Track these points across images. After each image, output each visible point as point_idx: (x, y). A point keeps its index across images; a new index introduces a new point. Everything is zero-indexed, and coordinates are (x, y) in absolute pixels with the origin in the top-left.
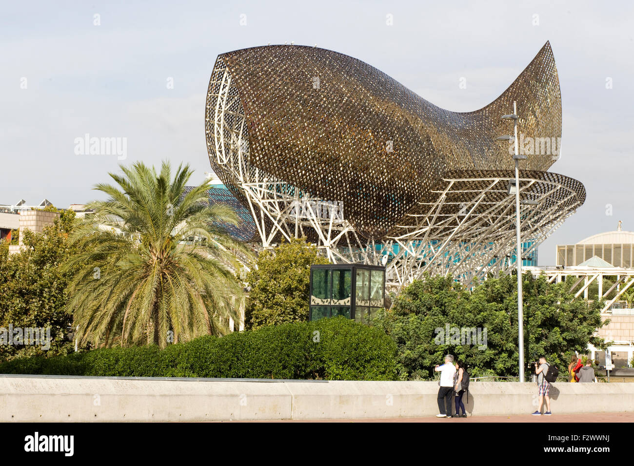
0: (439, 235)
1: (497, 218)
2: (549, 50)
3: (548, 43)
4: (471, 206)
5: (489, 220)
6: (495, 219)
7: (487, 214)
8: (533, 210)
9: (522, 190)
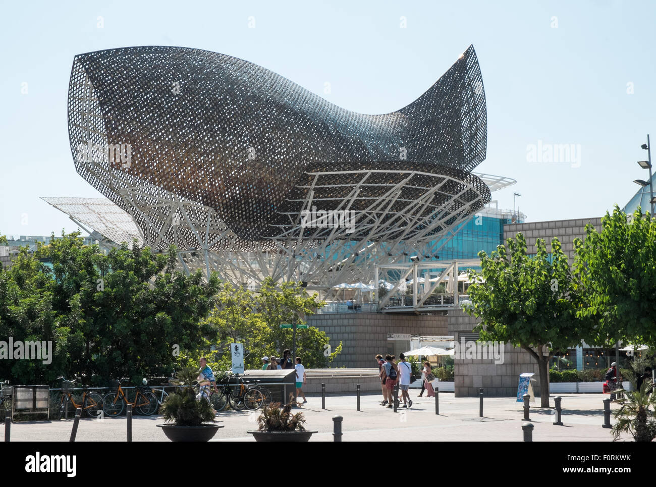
1: (382, 214)
2: (472, 53)
4: (348, 201)
5: (374, 217)
6: (379, 215)
7: (371, 210)
8: (423, 205)
9: (403, 183)
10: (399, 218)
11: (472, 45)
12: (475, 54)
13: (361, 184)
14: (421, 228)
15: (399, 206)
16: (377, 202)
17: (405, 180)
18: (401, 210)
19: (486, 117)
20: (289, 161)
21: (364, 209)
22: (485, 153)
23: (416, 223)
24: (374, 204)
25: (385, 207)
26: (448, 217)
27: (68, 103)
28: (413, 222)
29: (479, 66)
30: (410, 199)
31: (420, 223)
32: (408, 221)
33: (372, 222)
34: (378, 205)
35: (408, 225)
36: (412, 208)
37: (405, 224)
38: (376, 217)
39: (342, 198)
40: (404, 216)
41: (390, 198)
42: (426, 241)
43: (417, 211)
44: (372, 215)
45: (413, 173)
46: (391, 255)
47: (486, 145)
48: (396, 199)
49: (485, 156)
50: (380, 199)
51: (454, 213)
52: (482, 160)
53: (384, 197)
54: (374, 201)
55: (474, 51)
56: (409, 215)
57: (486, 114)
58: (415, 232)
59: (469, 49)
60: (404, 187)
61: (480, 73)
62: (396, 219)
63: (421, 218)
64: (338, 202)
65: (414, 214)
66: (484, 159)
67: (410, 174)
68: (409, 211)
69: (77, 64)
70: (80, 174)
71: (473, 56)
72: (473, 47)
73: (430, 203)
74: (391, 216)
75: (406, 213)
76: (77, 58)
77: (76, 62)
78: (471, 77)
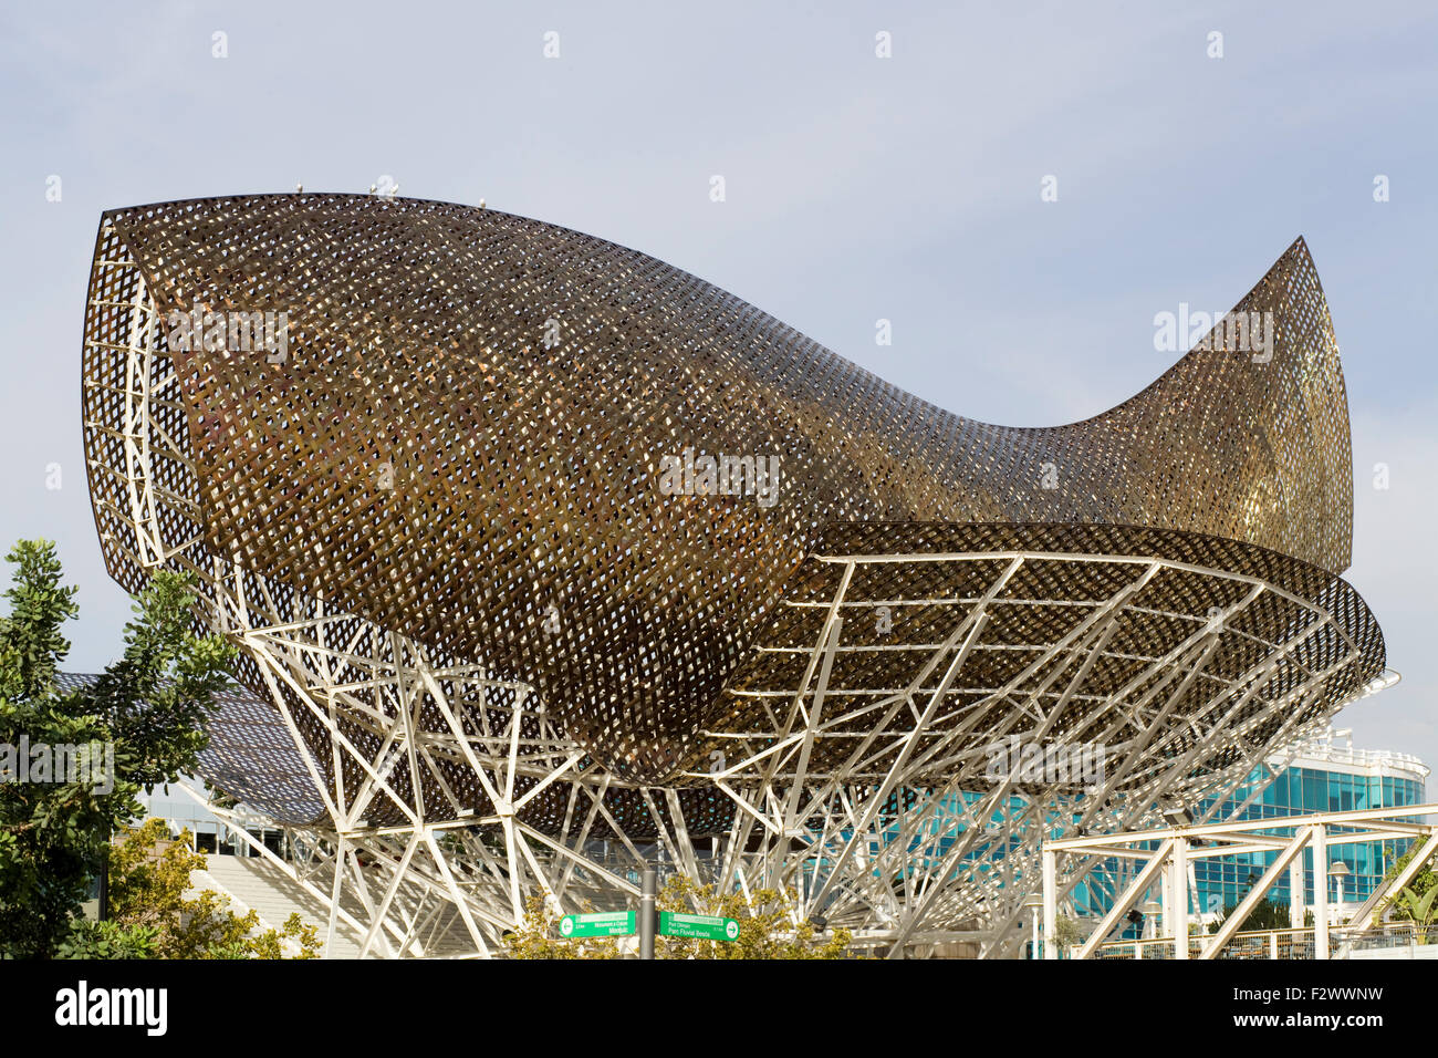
0: (861, 765)
2: (1303, 261)
3: (1300, 244)
4: (951, 656)
5: (1032, 710)
6: (1047, 705)
7: (1020, 687)
8: (1184, 674)
10: (1111, 715)
11: (1301, 238)
12: (1312, 266)
13: (990, 597)
15: (1109, 677)
16: (1041, 662)
17: (1128, 592)
18: (1115, 688)
19: (1349, 445)
21: (1003, 684)
22: (1350, 547)
24: (1033, 669)
27: (84, 361)
30: (1143, 654)
35: (1138, 740)
36: (1151, 684)
37: (1129, 732)
38: (1038, 709)
39: (932, 646)
40: (1125, 709)
41: (1079, 649)
43: (1165, 695)
44: (1027, 703)
45: (1155, 565)
47: (1351, 526)
48: (1097, 652)
49: (1349, 557)
50: (1051, 651)
51: (1273, 707)
53: (1061, 646)
55: (1308, 256)
56: (1141, 707)
58: (1156, 763)
59: (1292, 248)
60: (1125, 612)
61: (1328, 319)
62: (1101, 719)
63: (1178, 716)
64: (921, 659)
65: (1156, 704)
67: (1144, 568)
68: (1140, 692)
69: (110, 239)
70: (120, 582)
71: (1301, 270)
72: (1304, 244)
73: (1206, 669)
74: (1086, 708)
75: (1130, 699)
76: (108, 222)
77: (107, 235)
78: (1301, 327)
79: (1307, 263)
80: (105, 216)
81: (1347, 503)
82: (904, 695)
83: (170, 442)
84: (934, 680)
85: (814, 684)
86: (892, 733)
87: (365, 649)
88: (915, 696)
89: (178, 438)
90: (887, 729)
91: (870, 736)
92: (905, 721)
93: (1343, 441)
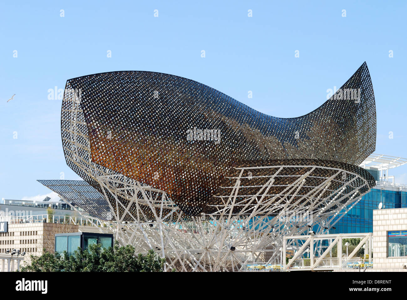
0: (245, 212)
1: (291, 197)
2: (365, 69)
3: (365, 64)
4: (266, 188)
5: (285, 199)
6: (289, 198)
7: (283, 194)
8: (323, 190)
9: (307, 174)
10: (305, 200)
11: (365, 62)
12: (368, 69)
13: (275, 175)
14: (322, 206)
15: (305, 191)
16: (287, 189)
17: (308, 173)
18: (306, 193)
19: (376, 118)
20: (223, 156)
21: (278, 193)
22: (375, 146)
23: (317, 203)
24: (285, 190)
25: (294, 192)
26: (342, 198)
27: (62, 114)
28: (315, 202)
29: (370, 78)
30: (312, 186)
31: (321, 203)
32: (312, 203)
33: (283, 202)
34: (288, 191)
35: (311, 205)
36: (315, 192)
37: (309, 204)
38: (287, 199)
39: (261, 186)
40: (308, 198)
41: (297, 185)
42: (326, 216)
43: (318, 194)
44: (284, 198)
45: (314, 167)
46: (298, 227)
47: (375, 140)
48: (301, 186)
49: (375, 148)
50: (290, 186)
51: (346, 195)
52: (372, 152)
53: (293, 185)
54: (285, 187)
55: (367, 67)
56: (311, 198)
57: (376, 116)
58: (317, 209)
59: (362, 65)
60: (307, 177)
61: (372, 84)
62: (302, 200)
63: (322, 199)
64: (259, 189)
65: (316, 196)
66: (374, 151)
67: (312, 168)
68: (312, 194)
69: (68, 86)
70: (69, 166)
71: (365, 71)
72: (366, 64)
73: (328, 188)
74: (299, 198)
75: (310, 196)
76: (68, 82)
77: (68, 85)
78: (364, 87)
79: (366, 69)
80: (67, 81)
81: (375, 134)
82: (254, 197)
83: (79, 131)
84: (262, 193)
85: (234, 194)
86: (252, 205)
87: (123, 180)
88: (257, 197)
89: (81, 130)
90: (251, 204)
91: (247, 205)
92: (255, 202)
93: (374, 118)
